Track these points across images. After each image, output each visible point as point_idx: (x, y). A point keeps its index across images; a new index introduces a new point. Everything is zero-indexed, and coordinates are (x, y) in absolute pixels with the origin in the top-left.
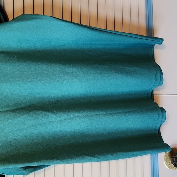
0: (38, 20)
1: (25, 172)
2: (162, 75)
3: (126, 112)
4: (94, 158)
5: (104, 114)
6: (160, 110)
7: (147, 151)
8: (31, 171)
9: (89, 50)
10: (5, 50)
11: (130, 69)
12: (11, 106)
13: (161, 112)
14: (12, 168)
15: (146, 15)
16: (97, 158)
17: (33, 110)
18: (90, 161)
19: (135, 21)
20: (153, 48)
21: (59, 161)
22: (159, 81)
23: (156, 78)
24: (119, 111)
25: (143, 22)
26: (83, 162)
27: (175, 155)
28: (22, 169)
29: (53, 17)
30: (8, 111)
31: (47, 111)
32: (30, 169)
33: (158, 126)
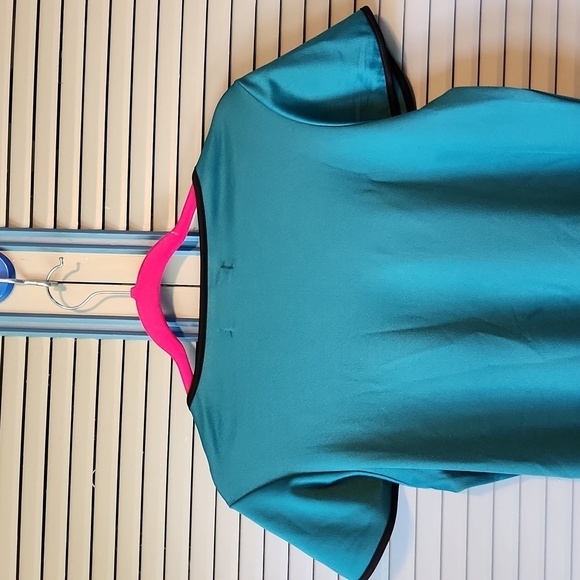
0: (497, 102)
1: (451, 482)
14: (421, 471)
21: (540, 467)
28: (444, 476)
29: (530, 89)
31: (510, 338)
32: (465, 479)
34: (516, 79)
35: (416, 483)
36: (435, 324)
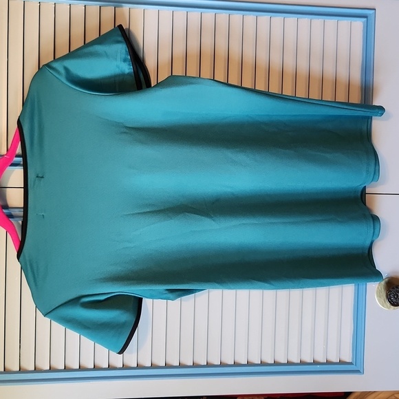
1: (170, 295)
2: (377, 167)
3: (318, 221)
4: (266, 284)
5: (284, 223)
6: (371, 220)
7: (346, 280)
8: (180, 296)
9: (266, 124)
10: (146, 126)
11: (328, 156)
12: (153, 205)
13: (372, 222)
14: (154, 290)
15: (362, 64)
16: (270, 284)
17: (183, 212)
18: (260, 288)
19: (343, 74)
20: (370, 120)
22: (372, 175)
23: (368, 171)
24: (307, 219)
25: (357, 76)
26: (250, 289)
27: (393, 288)
28: (167, 292)
29: (214, 80)
30: (149, 212)
31: (202, 215)
32: (177, 293)
33: (368, 243)
34: (206, 73)
35: (152, 297)
36: (162, 208)
